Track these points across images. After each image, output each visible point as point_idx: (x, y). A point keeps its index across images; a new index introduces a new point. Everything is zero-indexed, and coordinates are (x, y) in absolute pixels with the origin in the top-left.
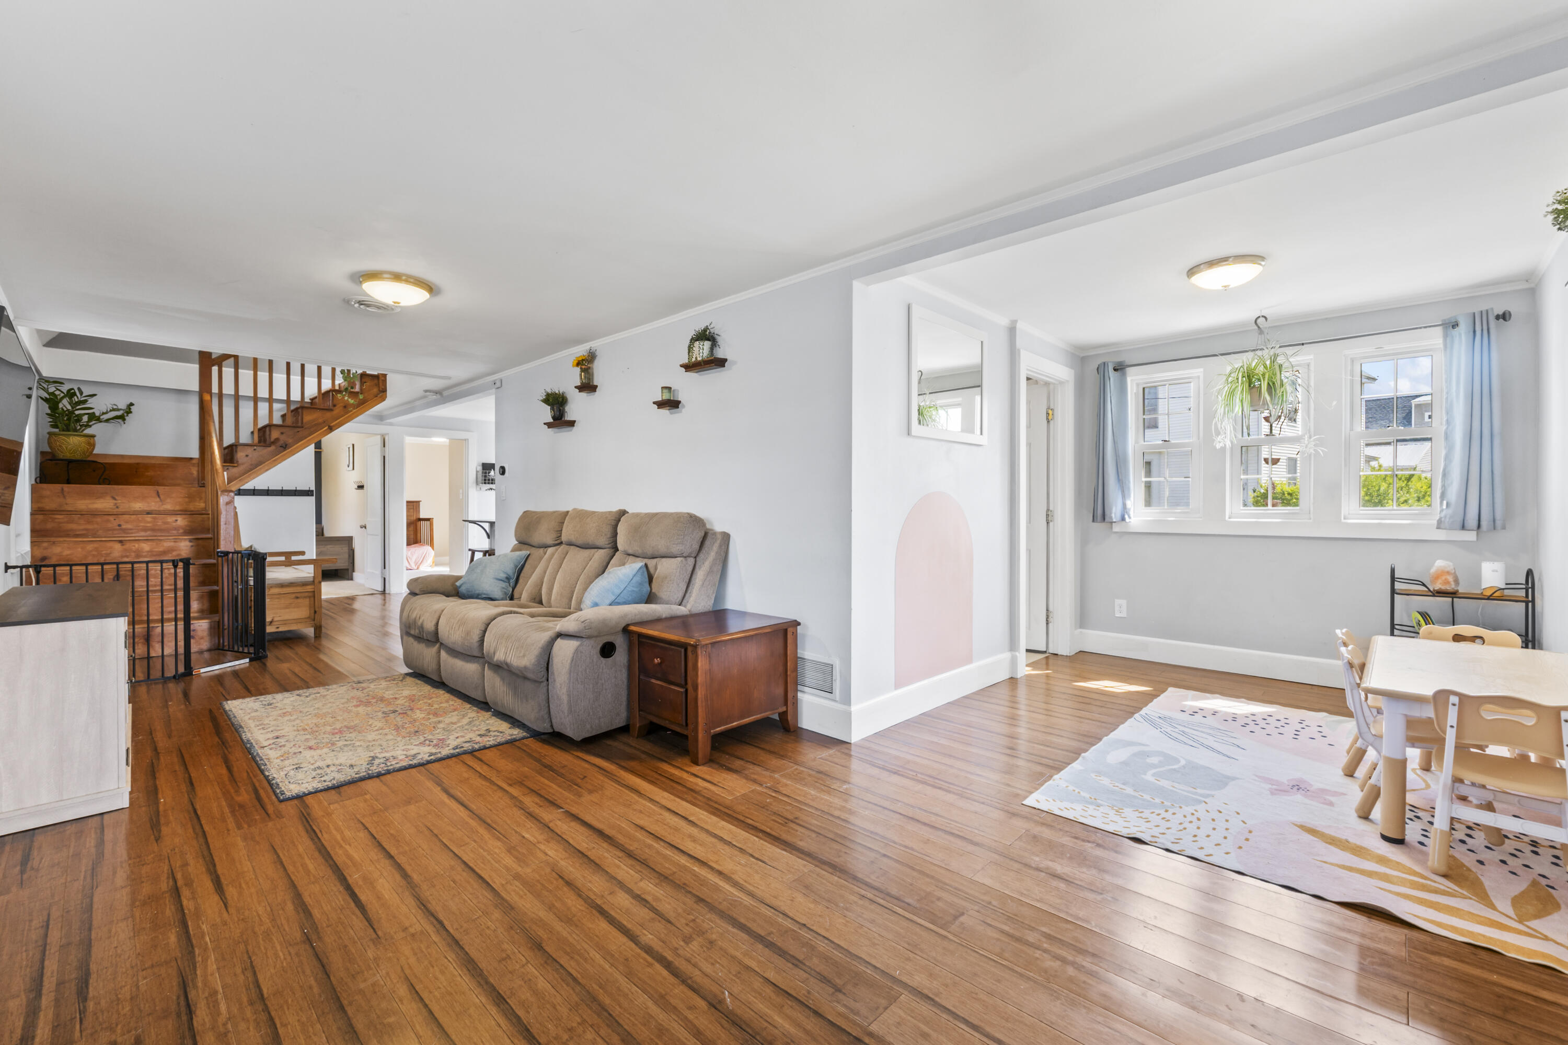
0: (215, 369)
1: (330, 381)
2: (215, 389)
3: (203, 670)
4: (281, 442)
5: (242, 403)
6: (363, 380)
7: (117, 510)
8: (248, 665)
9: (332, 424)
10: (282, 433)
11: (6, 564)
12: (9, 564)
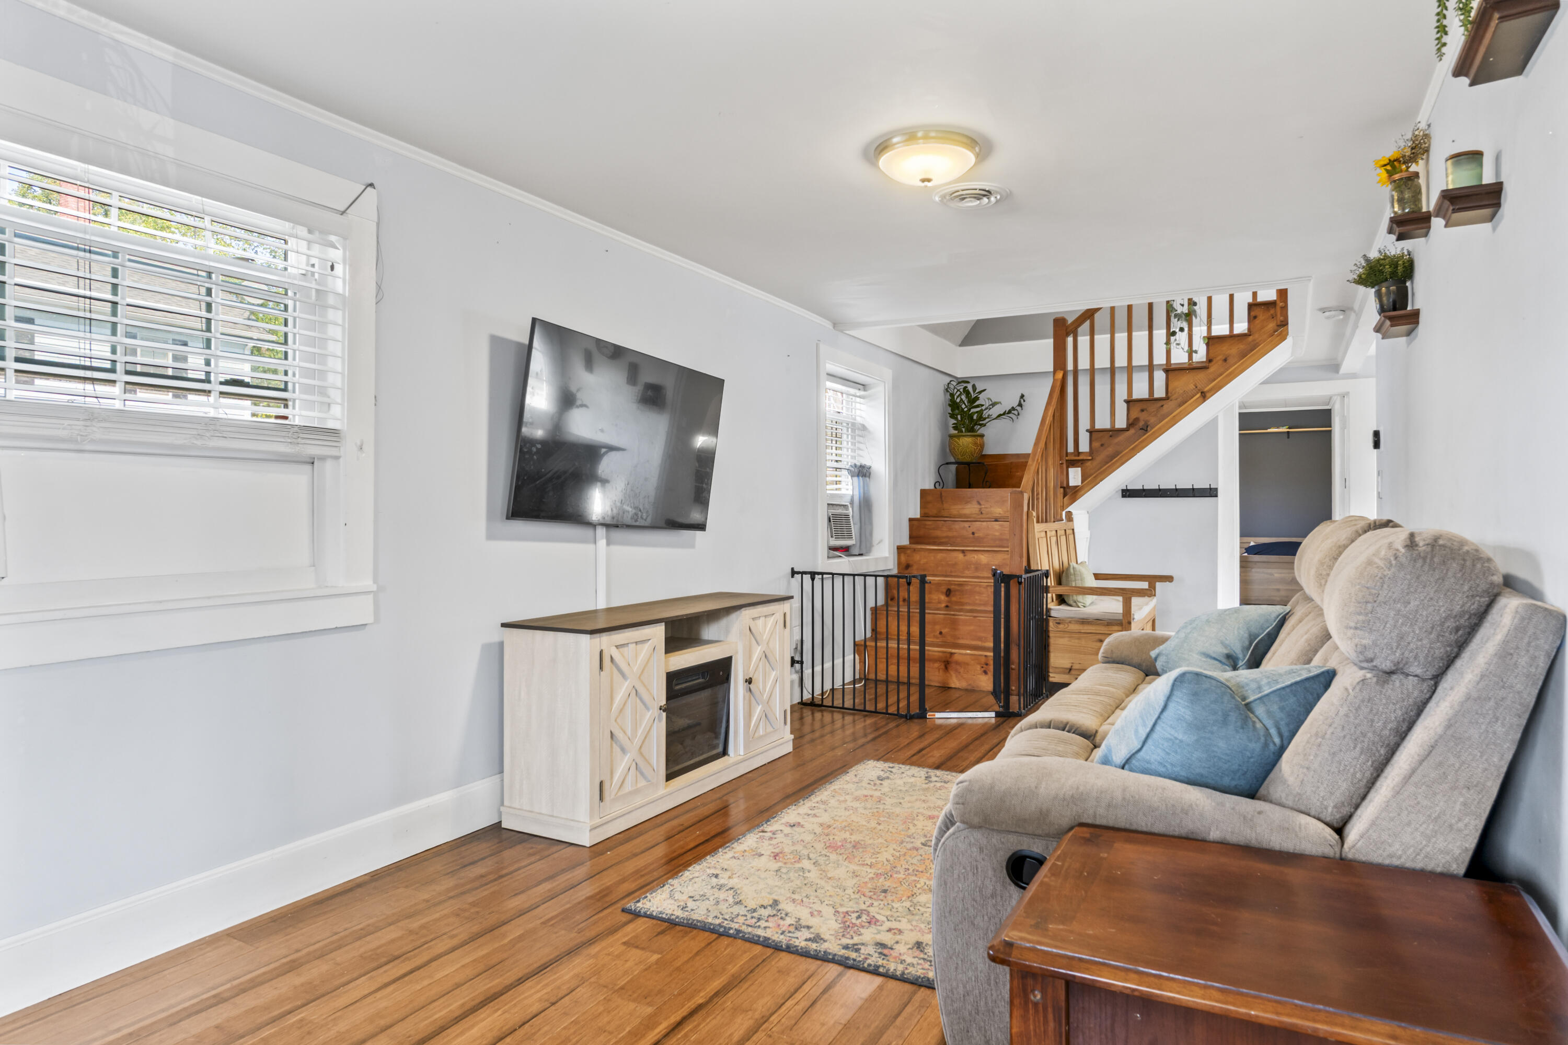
0: (1070, 340)
1: (1205, 328)
2: (1070, 367)
3: (938, 715)
4: (1141, 424)
5: (1136, 376)
6: (1253, 314)
7: (981, 516)
8: (993, 721)
9: (1206, 389)
10: (1142, 411)
11: (792, 569)
12: (795, 570)
